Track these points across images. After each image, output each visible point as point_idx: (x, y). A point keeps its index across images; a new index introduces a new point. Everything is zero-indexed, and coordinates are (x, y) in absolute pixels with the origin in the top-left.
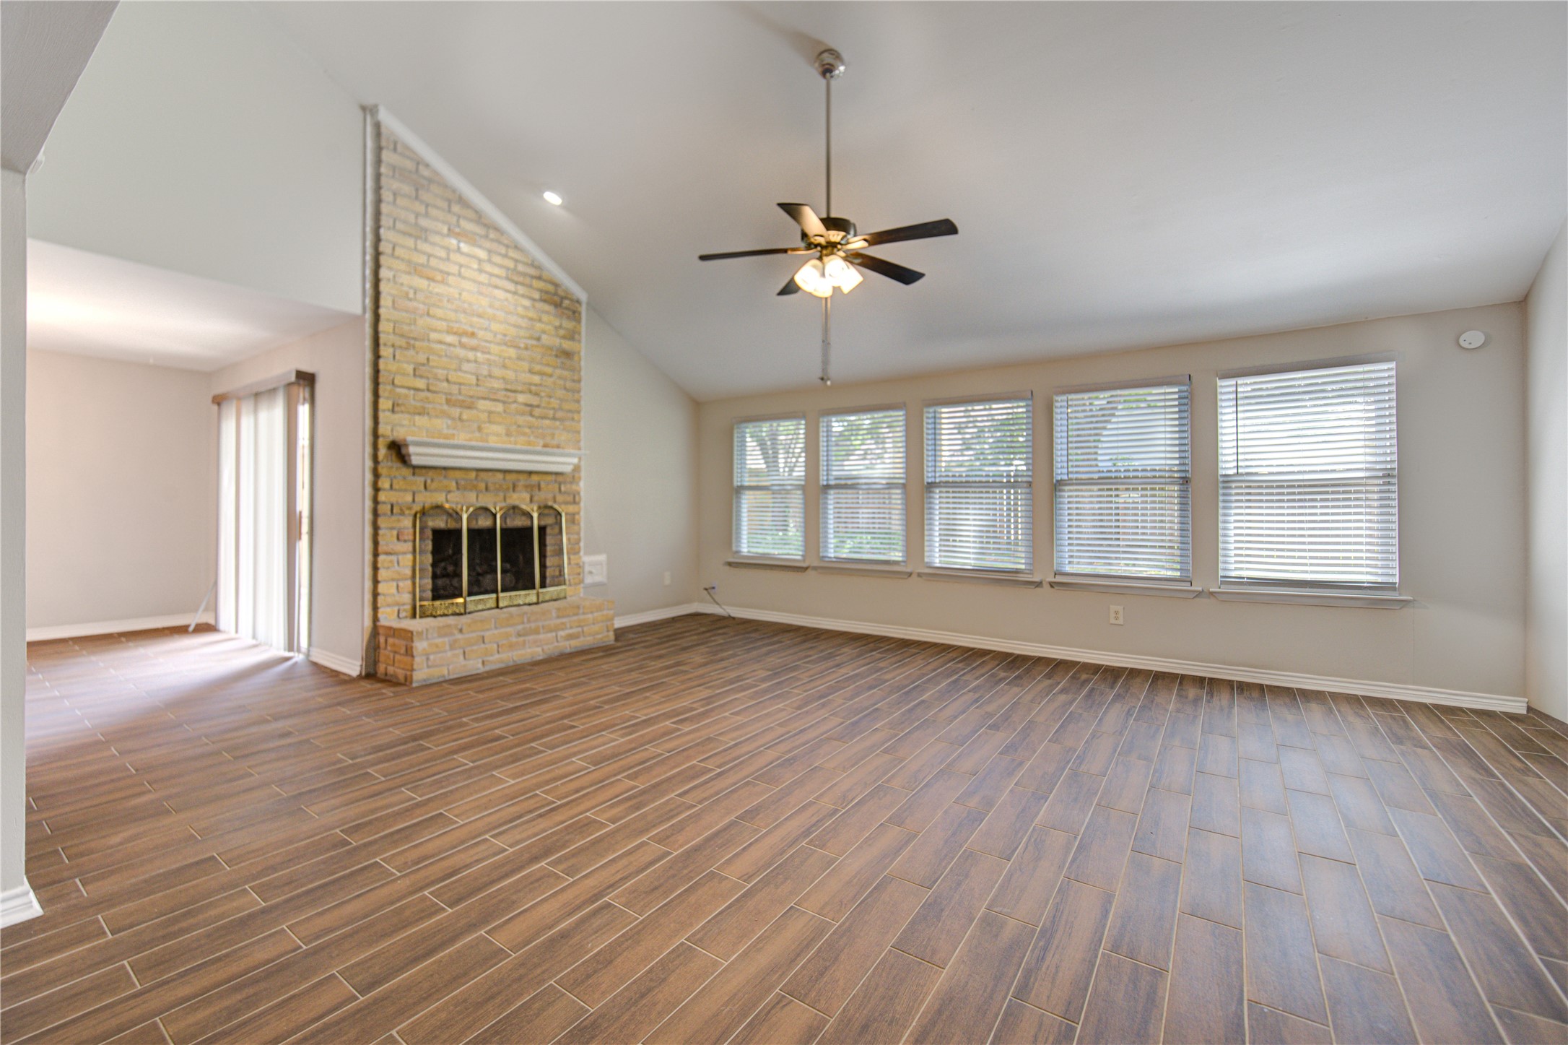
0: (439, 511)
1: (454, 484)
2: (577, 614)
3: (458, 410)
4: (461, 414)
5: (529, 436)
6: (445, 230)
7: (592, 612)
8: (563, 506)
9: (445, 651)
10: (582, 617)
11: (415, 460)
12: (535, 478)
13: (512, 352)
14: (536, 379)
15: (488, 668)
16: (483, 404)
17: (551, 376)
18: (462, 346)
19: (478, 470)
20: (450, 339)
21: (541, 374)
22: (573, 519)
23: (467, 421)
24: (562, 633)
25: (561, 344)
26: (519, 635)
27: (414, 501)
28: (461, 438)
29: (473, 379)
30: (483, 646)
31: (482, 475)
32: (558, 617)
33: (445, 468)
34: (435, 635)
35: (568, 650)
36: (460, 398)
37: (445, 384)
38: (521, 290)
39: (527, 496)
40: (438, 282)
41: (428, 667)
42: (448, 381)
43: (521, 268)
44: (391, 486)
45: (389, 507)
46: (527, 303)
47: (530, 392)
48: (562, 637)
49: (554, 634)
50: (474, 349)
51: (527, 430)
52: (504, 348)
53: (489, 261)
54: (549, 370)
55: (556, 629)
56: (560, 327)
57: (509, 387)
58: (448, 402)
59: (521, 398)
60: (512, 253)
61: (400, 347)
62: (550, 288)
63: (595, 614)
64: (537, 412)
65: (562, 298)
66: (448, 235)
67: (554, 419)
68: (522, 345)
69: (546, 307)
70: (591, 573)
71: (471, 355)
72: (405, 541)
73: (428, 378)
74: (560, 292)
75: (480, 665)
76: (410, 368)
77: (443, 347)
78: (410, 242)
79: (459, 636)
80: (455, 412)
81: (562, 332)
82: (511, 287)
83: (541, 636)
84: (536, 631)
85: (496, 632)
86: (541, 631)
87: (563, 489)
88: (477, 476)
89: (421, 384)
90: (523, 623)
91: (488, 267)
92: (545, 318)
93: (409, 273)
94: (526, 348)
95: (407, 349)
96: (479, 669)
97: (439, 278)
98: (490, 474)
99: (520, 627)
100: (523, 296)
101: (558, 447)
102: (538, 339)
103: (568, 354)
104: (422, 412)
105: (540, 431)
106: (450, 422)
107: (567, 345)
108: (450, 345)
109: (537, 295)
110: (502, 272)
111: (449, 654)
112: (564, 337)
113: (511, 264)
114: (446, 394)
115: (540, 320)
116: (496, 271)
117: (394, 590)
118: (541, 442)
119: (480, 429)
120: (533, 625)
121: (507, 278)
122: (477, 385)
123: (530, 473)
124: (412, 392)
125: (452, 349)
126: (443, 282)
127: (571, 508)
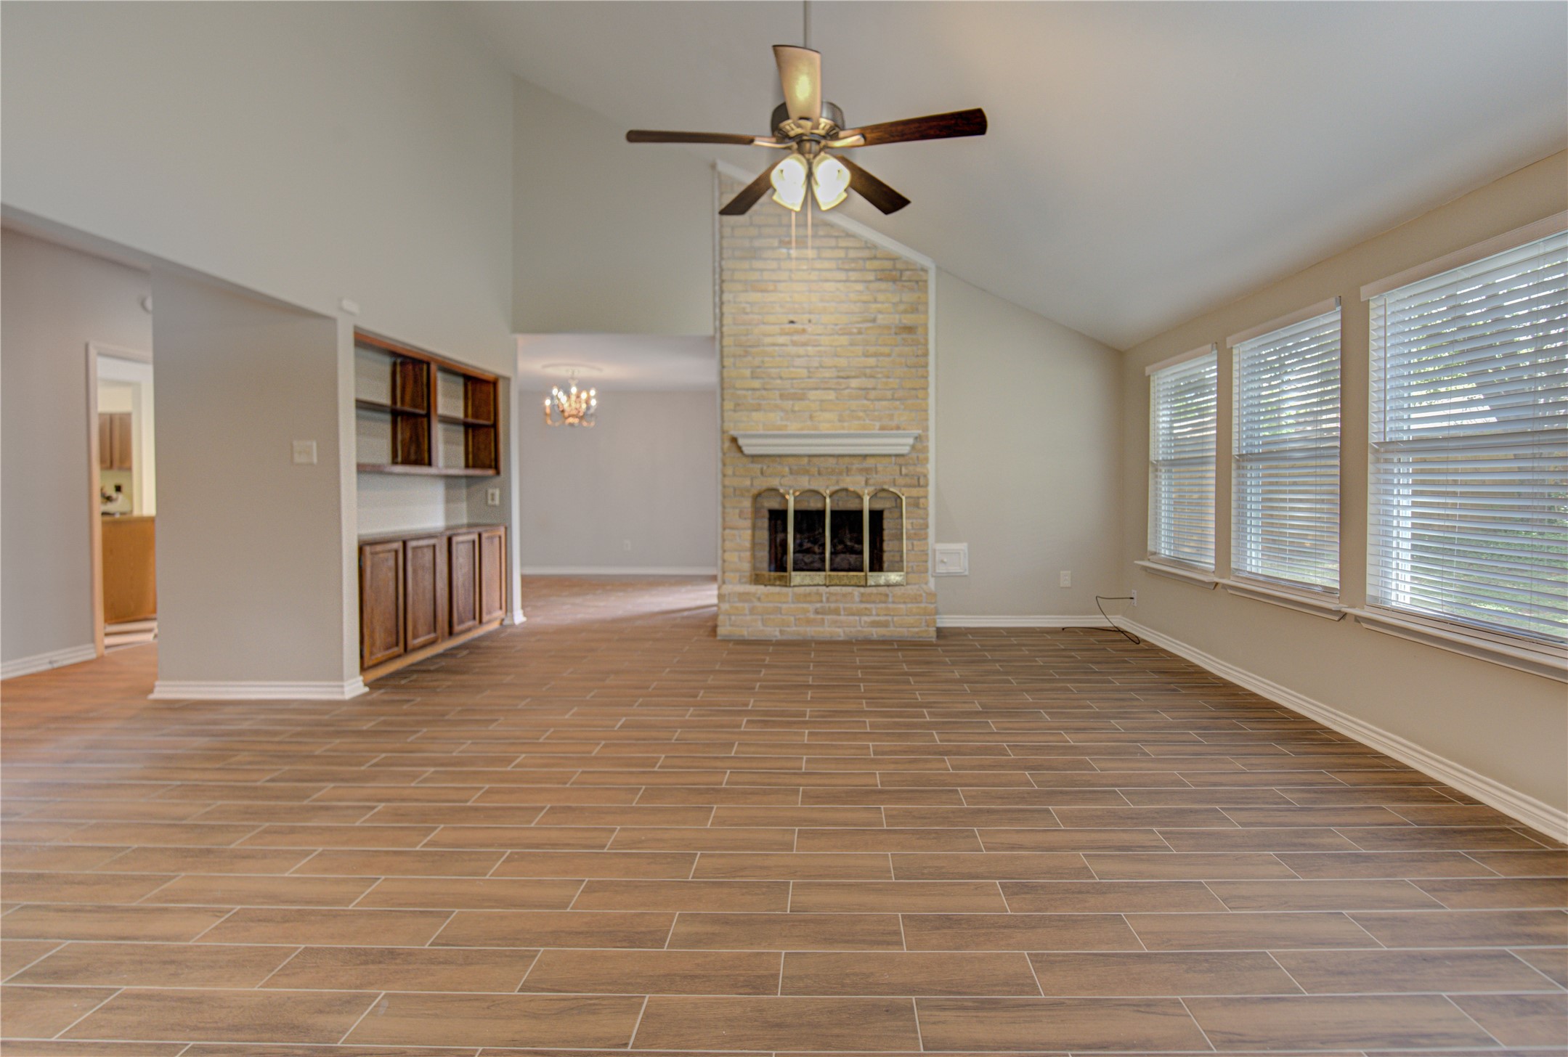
0: (773, 493)
1: (787, 469)
2: (885, 602)
3: (791, 402)
4: (793, 406)
5: (864, 420)
6: (776, 243)
7: (905, 603)
8: (904, 490)
9: (745, 615)
10: (891, 606)
11: (747, 450)
12: (870, 463)
13: (844, 340)
14: (872, 361)
15: (784, 638)
16: (813, 395)
17: (889, 355)
18: (794, 344)
19: (810, 456)
20: (781, 340)
21: (875, 355)
22: (916, 503)
23: (799, 411)
24: (865, 618)
25: (900, 320)
26: (817, 612)
27: (752, 485)
28: (793, 427)
29: (804, 372)
30: (779, 616)
31: (815, 460)
32: (861, 602)
33: (780, 456)
34: (736, 599)
35: (875, 637)
36: (792, 391)
37: (779, 381)
38: (853, 276)
39: (861, 479)
40: (772, 291)
41: (731, 625)
42: (781, 378)
43: (852, 254)
44: (734, 472)
45: (732, 490)
46: (860, 287)
47: (865, 375)
48: (865, 622)
49: (857, 618)
50: (804, 344)
51: (861, 414)
52: (836, 337)
53: (819, 258)
54: (886, 350)
55: (859, 613)
56: (901, 302)
57: (841, 374)
58: (782, 397)
59: (854, 383)
60: (843, 243)
61: (740, 356)
62: (888, 264)
63: (909, 606)
64: (873, 394)
65: (901, 271)
66: (779, 247)
67: (893, 399)
68: (855, 331)
69: (883, 285)
70: (942, 562)
71: (801, 350)
72: (745, 519)
73: (763, 378)
74: (899, 265)
75: (777, 633)
76: (747, 372)
77: (777, 348)
78: (746, 265)
79: (757, 604)
80: (788, 404)
81: (902, 307)
82: (842, 276)
83: (842, 618)
84: (836, 612)
85: (792, 606)
86: (842, 613)
87: (904, 471)
88: (809, 461)
89: (757, 384)
90: (821, 601)
91: (818, 265)
92: (881, 297)
93: (746, 291)
94: (860, 333)
95: (745, 356)
96: (776, 636)
97: (771, 287)
98: (822, 459)
99: (818, 605)
100: (856, 281)
101: (898, 428)
102: (874, 320)
103: (910, 329)
104: (758, 408)
105: (876, 413)
106: (782, 414)
107: (908, 320)
108: (783, 345)
109: (871, 276)
110: (833, 265)
111: (748, 618)
112: (905, 312)
113: (841, 254)
114: (779, 389)
115: (876, 301)
116: (826, 265)
117: (736, 559)
118: (877, 425)
119: (811, 417)
120: (833, 605)
121: (839, 269)
122: (809, 377)
123: (865, 456)
124: (750, 392)
125: (784, 348)
126: (775, 291)
127: (915, 492)
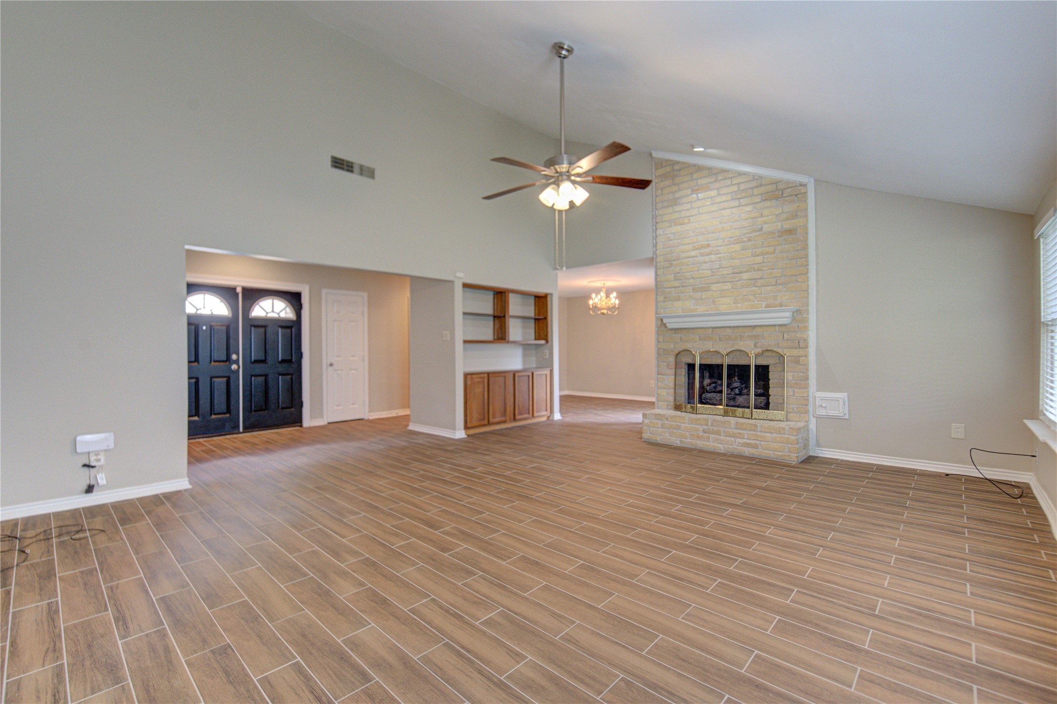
0: (688, 352)
1: (697, 337)
2: (755, 431)
3: (700, 293)
4: (701, 295)
5: (754, 302)
6: (689, 192)
7: (770, 432)
8: (786, 351)
9: (659, 428)
10: (759, 433)
11: (669, 326)
12: (758, 331)
13: (737, 247)
14: (759, 259)
15: (683, 445)
16: (714, 287)
17: (774, 253)
18: (702, 255)
19: (713, 328)
20: (693, 253)
21: (762, 254)
22: (796, 361)
23: (705, 299)
24: (740, 440)
25: (782, 226)
26: (704, 431)
27: (675, 348)
28: (701, 309)
29: (709, 273)
30: (680, 431)
31: (716, 330)
32: (736, 428)
33: (693, 329)
34: (653, 418)
35: (747, 454)
36: (701, 286)
37: (692, 280)
38: (743, 202)
39: (751, 343)
40: (688, 223)
41: (650, 433)
42: (693, 278)
43: (743, 187)
44: (663, 340)
45: (663, 350)
46: (749, 208)
47: (754, 270)
48: (739, 443)
49: (733, 439)
50: (709, 254)
51: (751, 297)
52: (732, 245)
53: (719, 195)
54: (771, 249)
55: (735, 436)
56: (783, 212)
57: (735, 271)
58: (694, 290)
59: (745, 276)
60: (735, 181)
61: (667, 267)
62: (771, 188)
63: (774, 435)
64: (760, 282)
65: (783, 190)
66: (692, 194)
67: (776, 284)
68: (746, 239)
69: (768, 203)
70: (821, 406)
71: (706, 258)
72: (671, 369)
73: (681, 280)
74: (781, 186)
75: (678, 442)
76: (672, 277)
77: (690, 259)
78: (670, 210)
79: (666, 422)
80: (698, 295)
81: (783, 216)
82: (736, 203)
83: (722, 438)
84: (718, 433)
85: (688, 425)
86: (722, 434)
87: (785, 336)
88: (713, 331)
89: (677, 283)
90: (708, 425)
91: (718, 199)
92: (766, 212)
93: (671, 226)
94: (749, 240)
95: (670, 267)
96: (677, 444)
97: (686, 221)
98: (722, 329)
99: (705, 427)
100: (746, 205)
101: (781, 305)
102: (761, 229)
103: (790, 231)
104: (678, 299)
105: (763, 296)
106: (693, 301)
107: (788, 225)
108: (694, 257)
109: (758, 199)
110: (729, 197)
111: (660, 430)
112: (787, 219)
113: (735, 188)
114: (692, 286)
115: (762, 216)
116: (724, 198)
117: (665, 394)
118: (764, 304)
119: (714, 302)
120: (715, 428)
121: (733, 199)
122: (712, 276)
123: (754, 327)
124: (673, 289)
125: (695, 258)
126: (689, 222)
127: (795, 352)
